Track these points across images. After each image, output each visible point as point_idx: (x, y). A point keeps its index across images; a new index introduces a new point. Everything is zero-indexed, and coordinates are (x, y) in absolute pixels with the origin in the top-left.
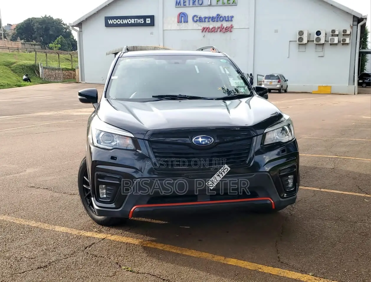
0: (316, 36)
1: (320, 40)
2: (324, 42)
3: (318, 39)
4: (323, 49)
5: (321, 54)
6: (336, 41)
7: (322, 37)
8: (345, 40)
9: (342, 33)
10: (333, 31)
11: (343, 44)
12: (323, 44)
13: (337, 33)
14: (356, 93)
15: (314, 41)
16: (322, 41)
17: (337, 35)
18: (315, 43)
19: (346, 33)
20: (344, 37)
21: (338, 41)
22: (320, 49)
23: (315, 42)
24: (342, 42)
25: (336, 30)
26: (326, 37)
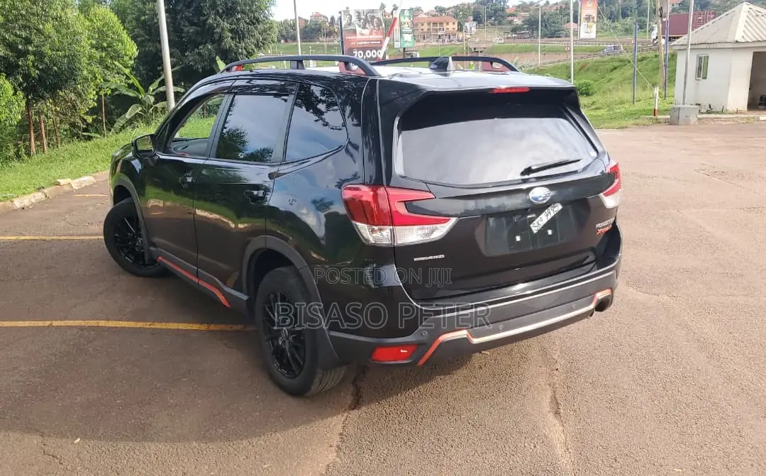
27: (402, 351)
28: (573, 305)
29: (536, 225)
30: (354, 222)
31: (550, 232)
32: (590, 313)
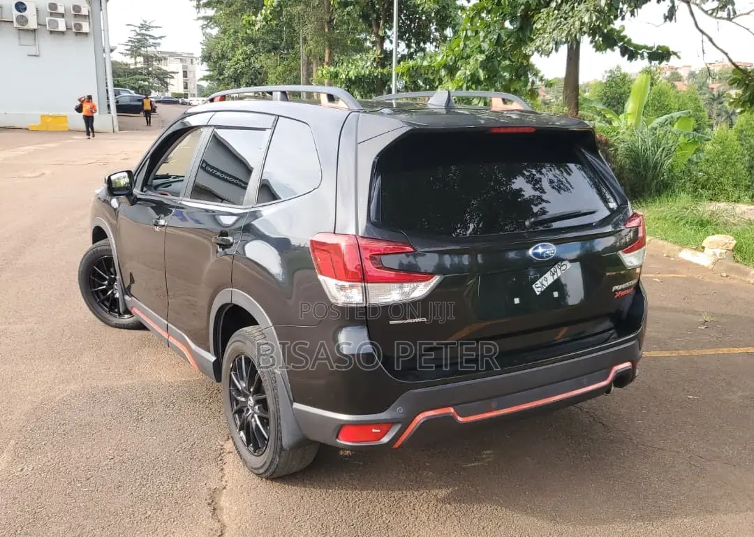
0: (16, 13)
1: (27, 21)
2: (36, 27)
3: (23, 20)
4: (35, 39)
5: (33, 51)
6: (62, 27)
7: (30, 13)
8: (80, 26)
9: (73, 12)
10: (53, 6)
11: (77, 34)
12: (35, 30)
13: (61, 10)
14: (117, 129)
15: (12, 22)
16: (32, 24)
17: (62, 15)
18: (15, 26)
19: (79, 12)
20: (76, 19)
21: (67, 26)
22: (28, 39)
23: (15, 24)
24: (74, 30)
25: (59, 4)
26: (38, 15)
27: (374, 430)
28: (585, 379)
29: (539, 285)
30: (321, 278)
31: (556, 294)
32: (607, 390)
